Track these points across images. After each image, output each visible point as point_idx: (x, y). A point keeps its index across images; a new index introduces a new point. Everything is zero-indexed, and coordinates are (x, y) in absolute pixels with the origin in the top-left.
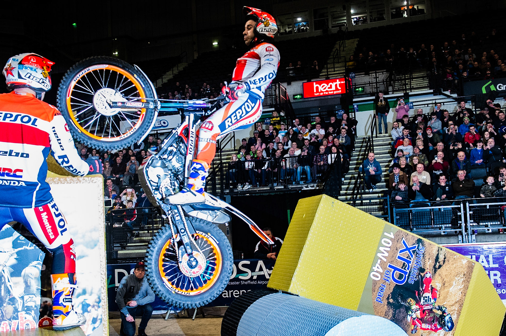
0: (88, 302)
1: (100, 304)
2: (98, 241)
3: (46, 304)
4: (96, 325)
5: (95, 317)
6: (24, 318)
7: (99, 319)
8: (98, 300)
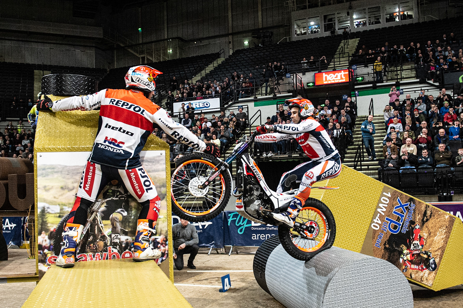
0: (158, 240)
1: (167, 243)
2: (166, 195)
3: (127, 241)
4: (164, 258)
5: (163, 252)
6: (112, 251)
7: (166, 254)
8: (165, 239)
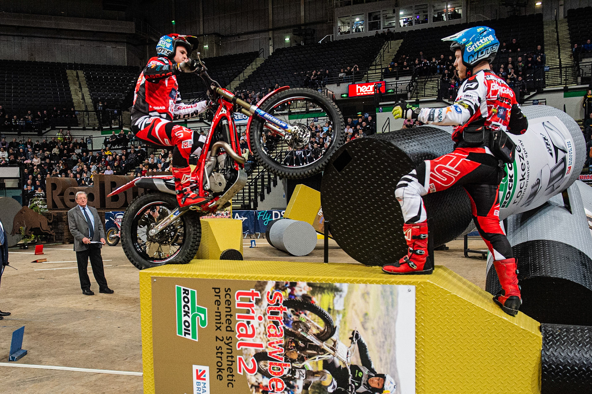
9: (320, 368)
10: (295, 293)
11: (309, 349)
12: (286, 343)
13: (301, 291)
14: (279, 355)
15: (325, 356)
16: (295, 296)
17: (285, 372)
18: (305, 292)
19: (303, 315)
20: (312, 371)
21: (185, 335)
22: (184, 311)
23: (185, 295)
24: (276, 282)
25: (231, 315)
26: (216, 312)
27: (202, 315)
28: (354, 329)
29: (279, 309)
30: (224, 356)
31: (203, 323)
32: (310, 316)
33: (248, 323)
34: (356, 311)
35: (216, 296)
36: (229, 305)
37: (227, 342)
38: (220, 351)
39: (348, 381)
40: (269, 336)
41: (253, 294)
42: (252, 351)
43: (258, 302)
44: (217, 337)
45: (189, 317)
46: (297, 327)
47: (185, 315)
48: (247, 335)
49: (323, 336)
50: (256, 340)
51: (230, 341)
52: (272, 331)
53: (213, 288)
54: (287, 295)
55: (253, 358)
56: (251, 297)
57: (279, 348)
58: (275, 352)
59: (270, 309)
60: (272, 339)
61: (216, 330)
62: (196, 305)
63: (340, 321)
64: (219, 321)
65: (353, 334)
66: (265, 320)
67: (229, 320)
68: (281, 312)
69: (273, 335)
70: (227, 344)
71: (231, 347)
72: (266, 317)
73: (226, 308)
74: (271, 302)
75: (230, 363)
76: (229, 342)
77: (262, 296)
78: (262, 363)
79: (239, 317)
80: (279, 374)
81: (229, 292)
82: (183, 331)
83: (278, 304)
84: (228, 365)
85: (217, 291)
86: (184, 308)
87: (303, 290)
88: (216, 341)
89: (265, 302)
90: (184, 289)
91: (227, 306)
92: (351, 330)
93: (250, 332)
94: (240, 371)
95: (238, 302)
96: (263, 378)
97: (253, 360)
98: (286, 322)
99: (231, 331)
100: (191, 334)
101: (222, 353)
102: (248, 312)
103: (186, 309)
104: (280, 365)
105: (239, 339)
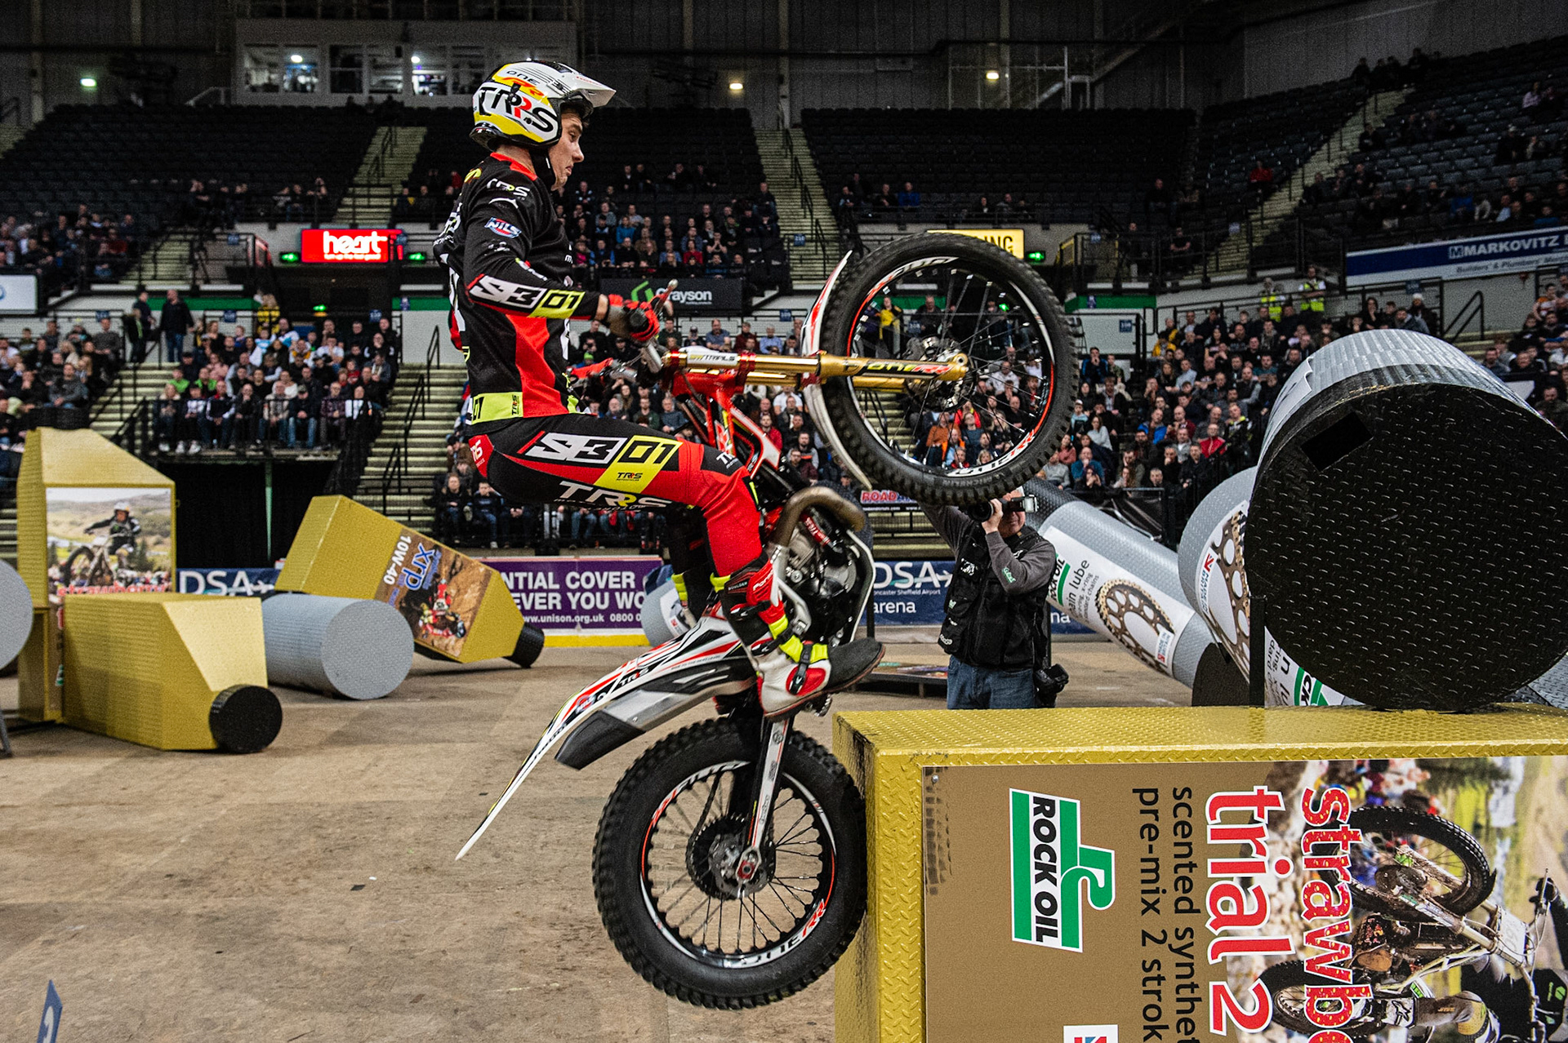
9: (1454, 989)
10: (1385, 791)
11: (1421, 941)
12: (1358, 930)
13: (1401, 782)
14: (1338, 965)
15: (1468, 955)
16: (1385, 798)
17: (1356, 1011)
18: (1410, 785)
19: (1405, 849)
20: (1431, 999)
21: (1039, 939)
22: (1038, 866)
23: (1041, 816)
24: (1331, 763)
25: (1191, 866)
26: (1143, 860)
27: (1099, 874)
28: (1541, 875)
29: (1337, 836)
30: (1168, 988)
31: (1101, 895)
32: (1426, 850)
33: (1246, 883)
34: (1546, 826)
35: (1142, 812)
36: (1184, 836)
37: (1177, 944)
38: (1154, 973)
39: (1528, 1013)
40: (1309, 915)
41: (1260, 800)
42: (1257, 961)
43: (1277, 821)
44: (1145, 934)
45: (1054, 881)
46: (1390, 883)
47: (1038, 878)
48: (1241, 919)
49: (1459, 902)
50: (1272, 930)
51: (1187, 940)
52: (1318, 900)
53: (1135, 791)
54: (1363, 795)
55: (1259, 981)
56: (1255, 809)
57: (1337, 946)
58: (1327, 958)
59: (1311, 837)
60: (1317, 923)
61: (1144, 912)
62: (1079, 845)
63: (1506, 856)
64: (1152, 887)
65: (1539, 888)
66: (1298, 872)
67: (1184, 878)
68: (1345, 846)
69: (1319, 912)
70: (1179, 951)
71: (1191, 957)
72: (1301, 862)
73: (1176, 844)
74: (1317, 819)
75: (1187, 1006)
76: (1184, 945)
77: (1289, 804)
78: (1286, 994)
79: (1216, 868)
80: (1336, 1019)
81: (1185, 799)
82: (1034, 925)
83: (1335, 824)
84: (1179, 1012)
85: (1149, 797)
86: (1037, 856)
87: (1406, 780)
88: (1144, 944)
89: (1298, 822)
90: (1036, 800)
91: (1179, 839)
92: (1534, 878)
93: (1251, 907)
94: (1218, 1026)
95: (1211, 825)
96: (1289, 1036)
97: (1258, 990)
98: (1360, 873)
99: (1191, 910)
100: (1060, 934)
101: (1160, 979)
102: (1246, 851)
103: (1045, 858)
104: (1340, 993)
105: (1216, 933)
